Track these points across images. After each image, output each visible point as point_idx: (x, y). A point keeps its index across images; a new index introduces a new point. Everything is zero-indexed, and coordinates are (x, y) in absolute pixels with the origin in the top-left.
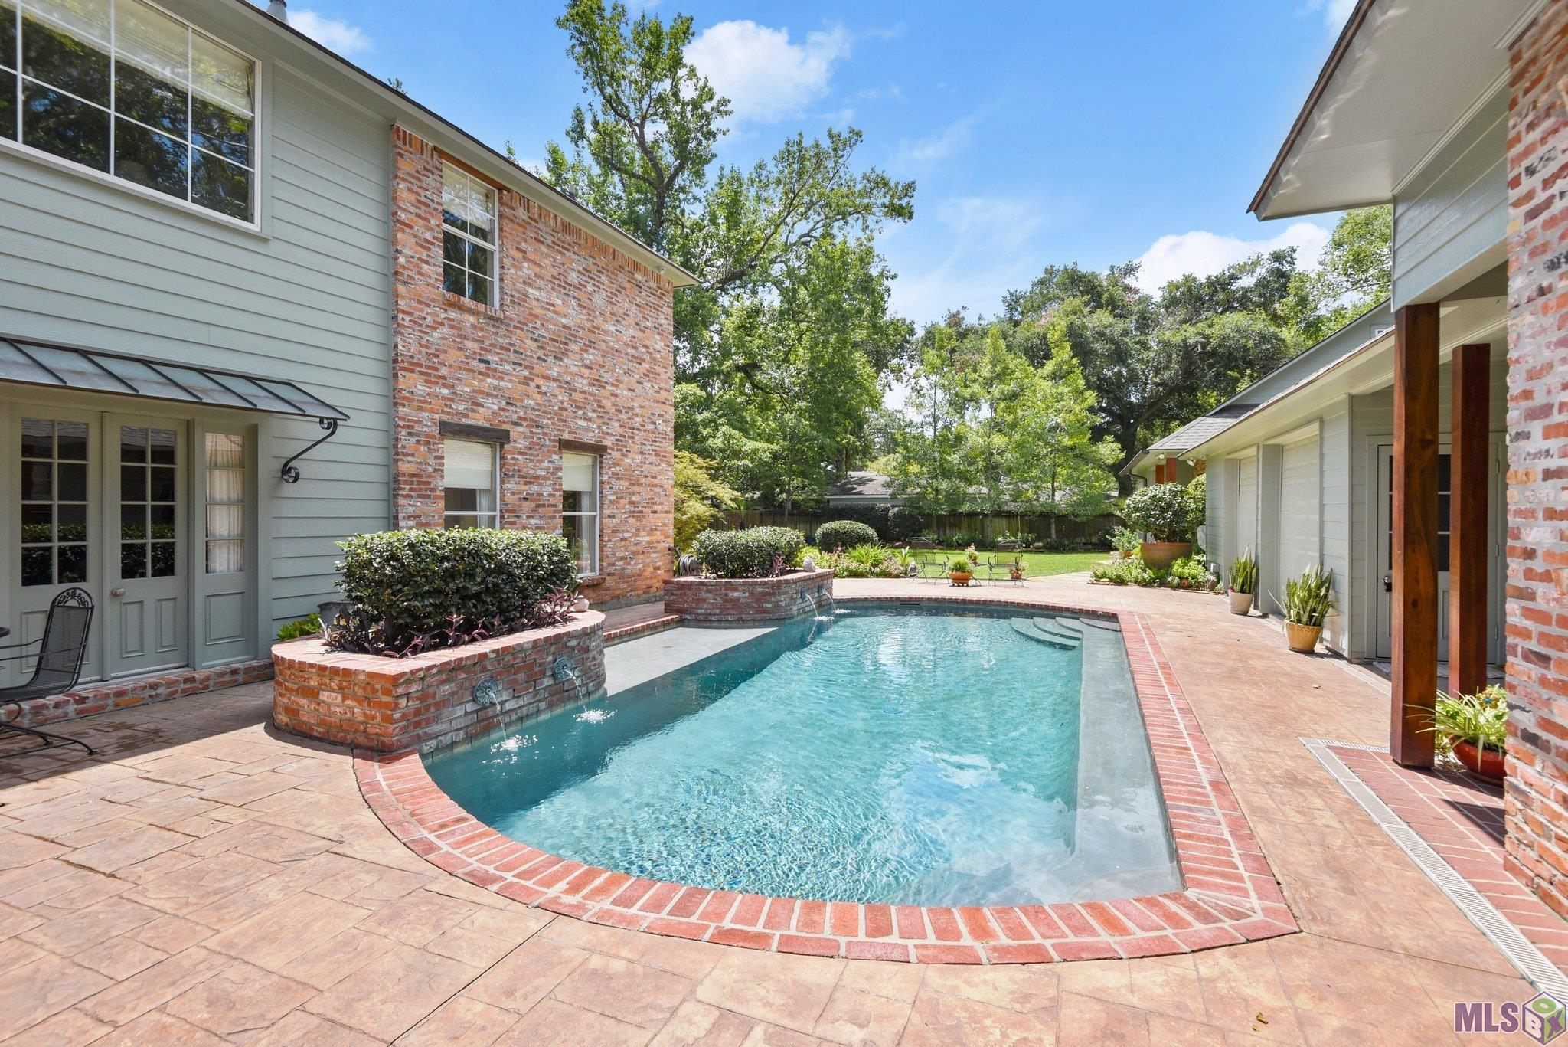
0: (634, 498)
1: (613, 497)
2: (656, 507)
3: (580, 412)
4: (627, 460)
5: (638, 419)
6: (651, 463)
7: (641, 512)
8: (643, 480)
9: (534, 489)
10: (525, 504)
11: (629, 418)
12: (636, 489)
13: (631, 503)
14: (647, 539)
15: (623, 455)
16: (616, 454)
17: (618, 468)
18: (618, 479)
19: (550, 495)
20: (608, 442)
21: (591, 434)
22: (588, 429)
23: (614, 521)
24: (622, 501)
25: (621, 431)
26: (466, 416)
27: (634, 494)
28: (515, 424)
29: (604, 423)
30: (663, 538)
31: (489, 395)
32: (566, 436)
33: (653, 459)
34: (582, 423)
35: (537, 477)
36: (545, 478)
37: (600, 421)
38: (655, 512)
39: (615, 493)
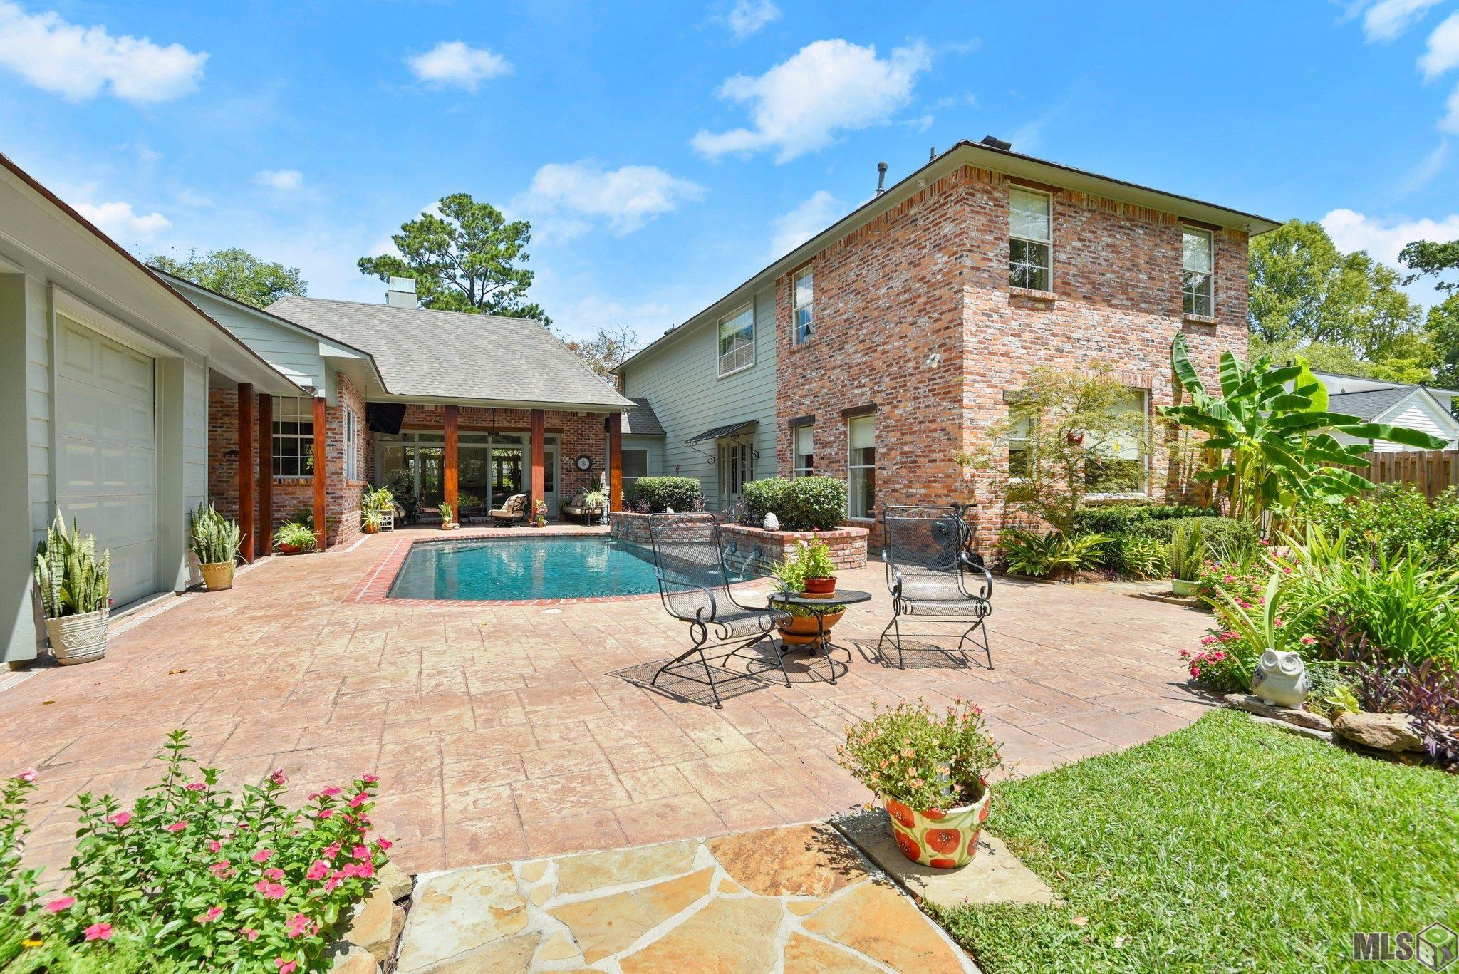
0: (906, 449)
1: (884, 450)
2: (934, 456)
3: (856, 383)
4: (898, 411)
5: (910, 364)
6: (928, 406)
7: (915, 462)
8: (916, 428)
9: (827, 450)
10: (823, 462)
11: (901, 368)
12: (908, 438)
13: (903, 453)
14: (922, 491)
15: (893, 407)
16: (887, 408)
17: (889, 421)
18: (888, 432)
19: (837, 454)
20: (878, 400)
21: (865, 397)
22: (862, 395)
23: (885, 472)
24: (893, 453)
25: (893, 384)
26: (797, 413)
27: (906, 444)
28: (818, 409)
29: (875, 383)
30: (945, 492)
31: (806, 396)
32: (846, 406)
33: (931, 400)
34: (857, 391)
35: (829, 442)
36: (834, 442)
37: (872, 383)
38: (934, 461)
39: (886, 446)
